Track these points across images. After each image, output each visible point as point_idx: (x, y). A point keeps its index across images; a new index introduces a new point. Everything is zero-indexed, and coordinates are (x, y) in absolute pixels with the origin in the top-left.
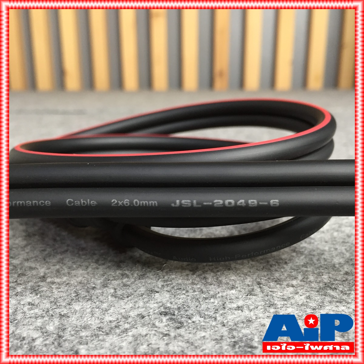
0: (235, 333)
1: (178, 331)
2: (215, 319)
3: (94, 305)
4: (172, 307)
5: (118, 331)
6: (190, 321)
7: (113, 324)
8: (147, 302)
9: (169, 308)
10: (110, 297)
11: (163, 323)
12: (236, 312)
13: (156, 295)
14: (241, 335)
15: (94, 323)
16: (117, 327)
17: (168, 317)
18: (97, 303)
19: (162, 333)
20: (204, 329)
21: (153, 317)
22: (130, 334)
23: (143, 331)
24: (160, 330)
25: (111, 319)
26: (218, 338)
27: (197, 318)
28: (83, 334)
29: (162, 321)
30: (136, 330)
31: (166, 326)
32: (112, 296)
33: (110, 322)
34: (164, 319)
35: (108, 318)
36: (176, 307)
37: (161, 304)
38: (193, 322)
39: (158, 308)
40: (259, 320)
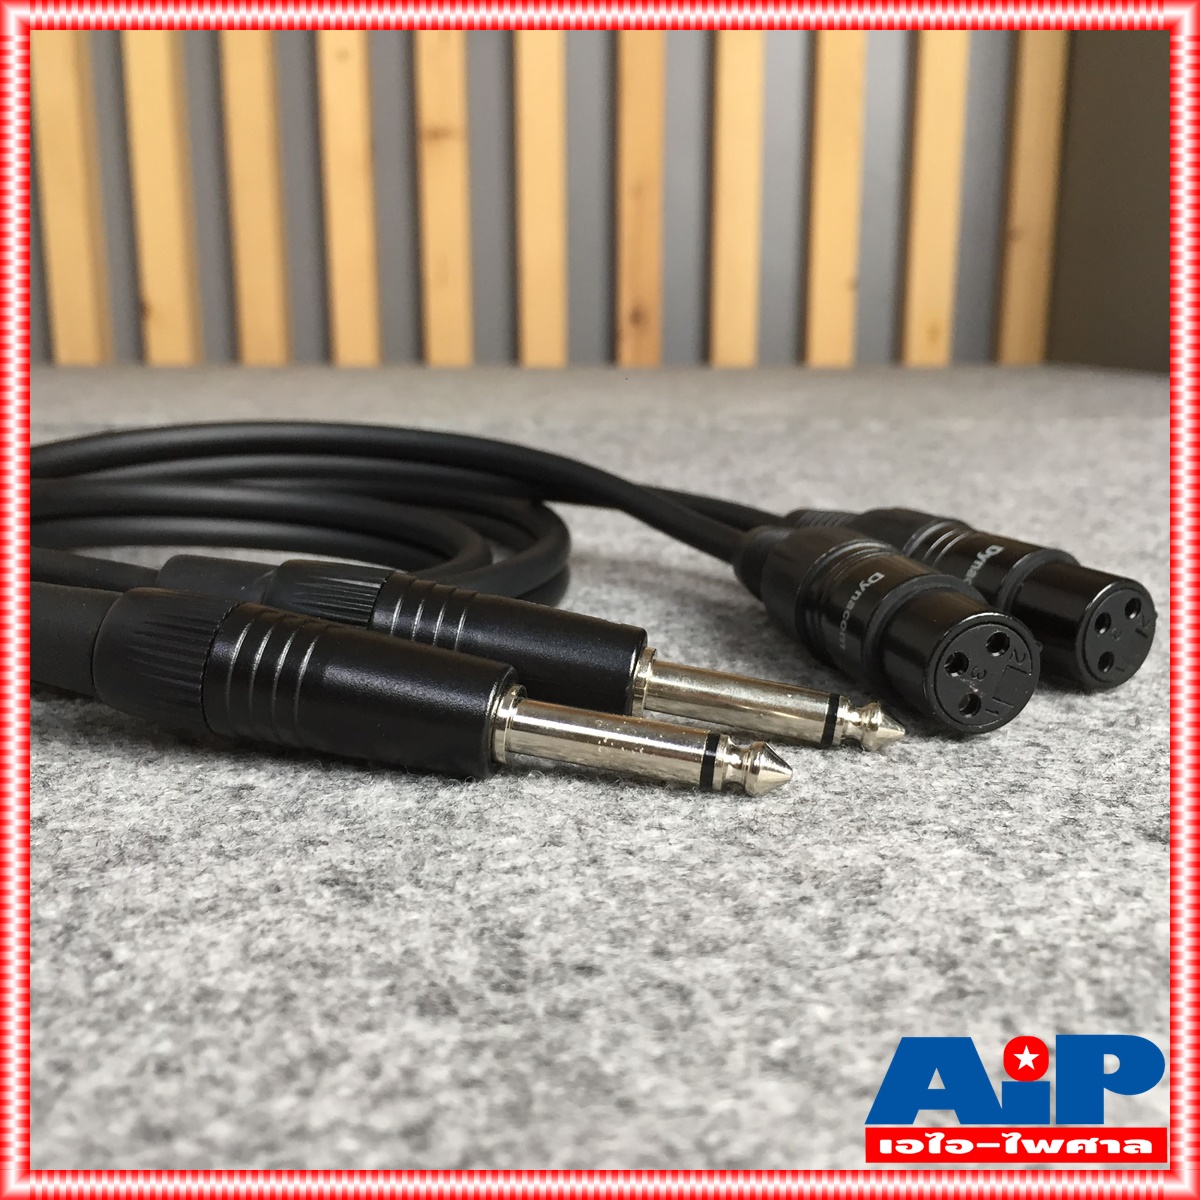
0: (489, 914)
1: (356, 912)
2: (452, 890)
3: (161, 870)
4: (355, 869)
5: (212, 916)
6: (389, 895)
7: (204, 905)
8: (294, 863)
9: (342, 872)
10: (204, 856)
11: (322, 901)
12: (505, 878)
13: (318, 849)
14: (502, 916)
15: (158, 901)
16: (212, 909)
17: (338, 888)
18: (171, 867)
19: (317, 916)
20: (420, 907)
21: (300, 888)
22: (240, 919)
23: (272, 914)
24: (315, 912)
25: (198, 895)
26: (448, 921)
27: (406, 890)
28: (130, 922)
29: (320, 896)
30: (257, 913)
31: (328, 904)
32: (210, 853)
33: (198, 901)
34: (327, 893)
35: (193, 893)
36: (362, 870)
37: (327, 865)
38: (398, 896)
39: (319, 872)
40: (554, 890)
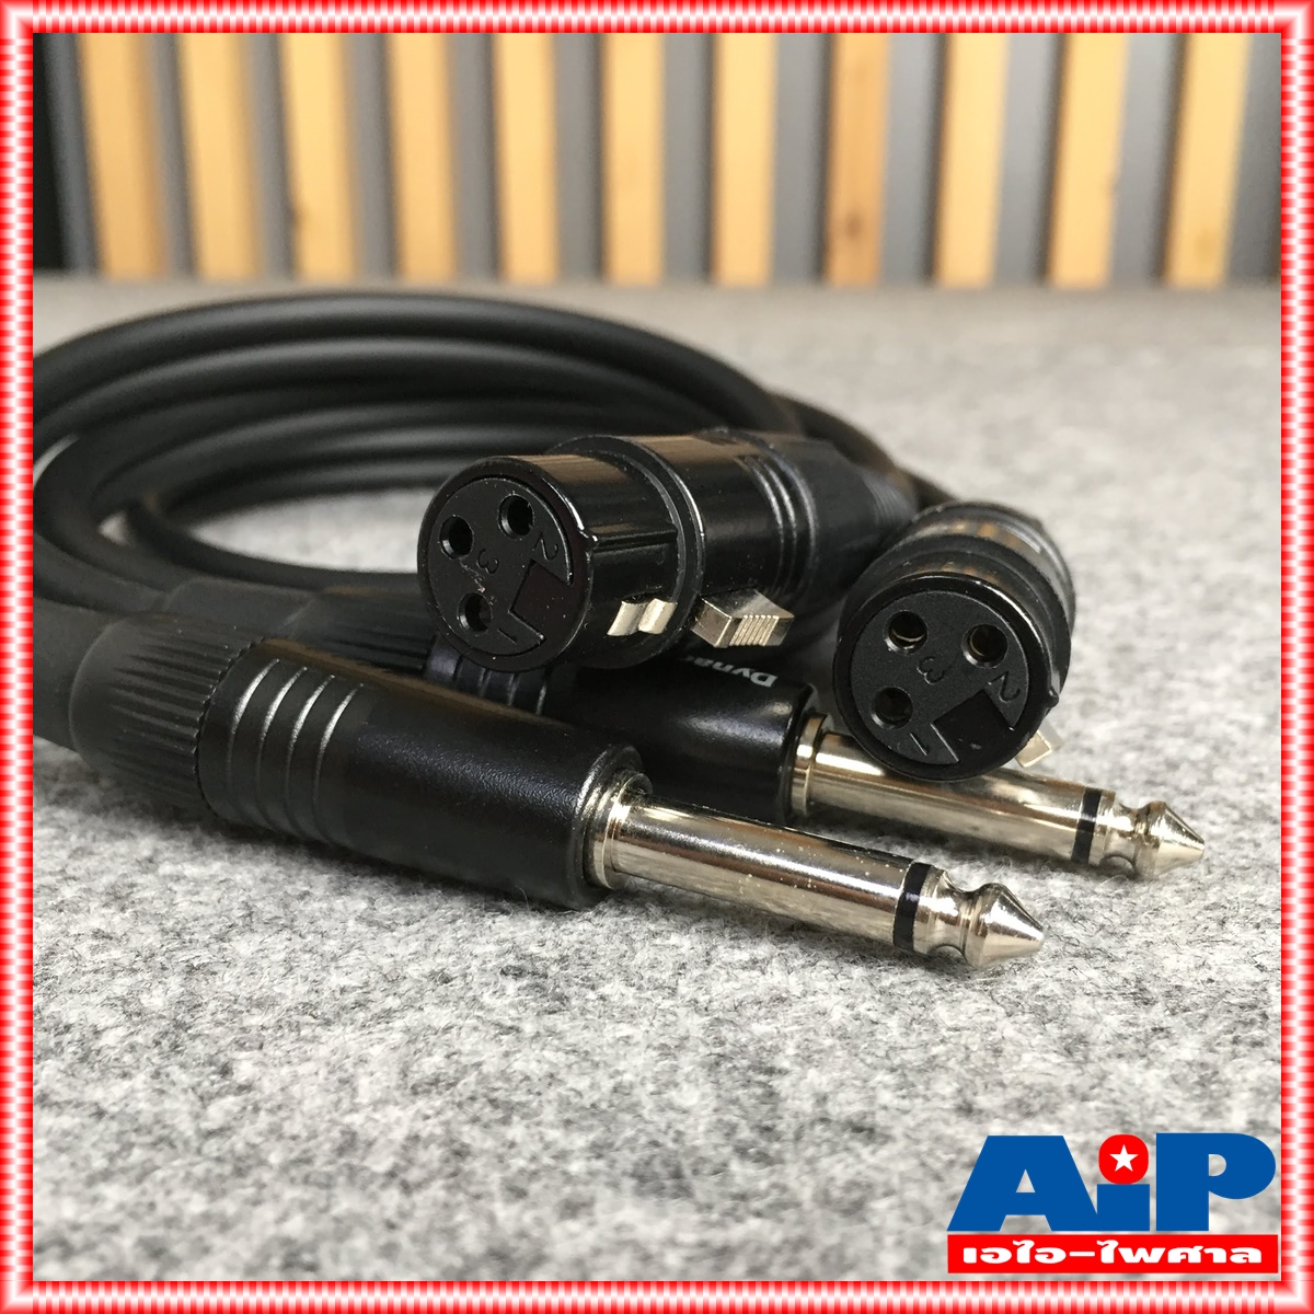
0: (726, 1032)
1: (549, 1020)
2: (674, 992)
3: (298, 943)
4: (544, 954)
5: (361, 1016)
6: (591, 995)
7: (350, 999)
8: (466, 940)
9: (532, 958)
10: (351, 923)
11: (506, 1000)
12: (744, 975)
13: (497, 919)
14: (744, 1038)
15: (292, 991)
16: (359, 1004)
17: (524, 982)
18: (310, 938)
19: (498, 1025)
20: (631, 1016)
21: (476, 979)
22: (398, 1024)
23: (440, 1017)
24: (494, 1017)
25: (345, 981)
26: (672, 1043)
27: (614, 988)
28: (255, 1020)
29: (501, 993)
30: (418, 1015)
31: (512, 1005)
32: (360, 919)
33: (343, 991)
34: (511, 986)
35: (336, 980)
36: (555, 955)
37: (507, 946)
38: (602, 998)
39: (499, 956)
40: (810, 999)
